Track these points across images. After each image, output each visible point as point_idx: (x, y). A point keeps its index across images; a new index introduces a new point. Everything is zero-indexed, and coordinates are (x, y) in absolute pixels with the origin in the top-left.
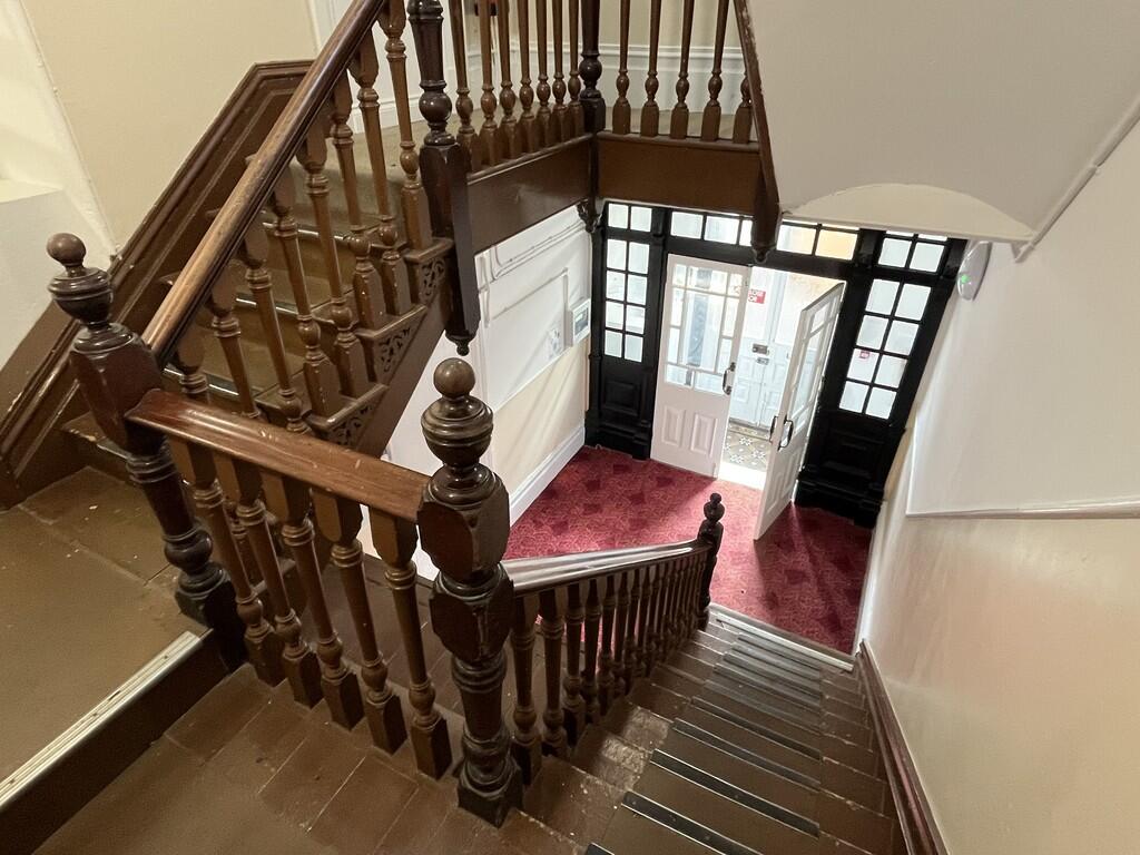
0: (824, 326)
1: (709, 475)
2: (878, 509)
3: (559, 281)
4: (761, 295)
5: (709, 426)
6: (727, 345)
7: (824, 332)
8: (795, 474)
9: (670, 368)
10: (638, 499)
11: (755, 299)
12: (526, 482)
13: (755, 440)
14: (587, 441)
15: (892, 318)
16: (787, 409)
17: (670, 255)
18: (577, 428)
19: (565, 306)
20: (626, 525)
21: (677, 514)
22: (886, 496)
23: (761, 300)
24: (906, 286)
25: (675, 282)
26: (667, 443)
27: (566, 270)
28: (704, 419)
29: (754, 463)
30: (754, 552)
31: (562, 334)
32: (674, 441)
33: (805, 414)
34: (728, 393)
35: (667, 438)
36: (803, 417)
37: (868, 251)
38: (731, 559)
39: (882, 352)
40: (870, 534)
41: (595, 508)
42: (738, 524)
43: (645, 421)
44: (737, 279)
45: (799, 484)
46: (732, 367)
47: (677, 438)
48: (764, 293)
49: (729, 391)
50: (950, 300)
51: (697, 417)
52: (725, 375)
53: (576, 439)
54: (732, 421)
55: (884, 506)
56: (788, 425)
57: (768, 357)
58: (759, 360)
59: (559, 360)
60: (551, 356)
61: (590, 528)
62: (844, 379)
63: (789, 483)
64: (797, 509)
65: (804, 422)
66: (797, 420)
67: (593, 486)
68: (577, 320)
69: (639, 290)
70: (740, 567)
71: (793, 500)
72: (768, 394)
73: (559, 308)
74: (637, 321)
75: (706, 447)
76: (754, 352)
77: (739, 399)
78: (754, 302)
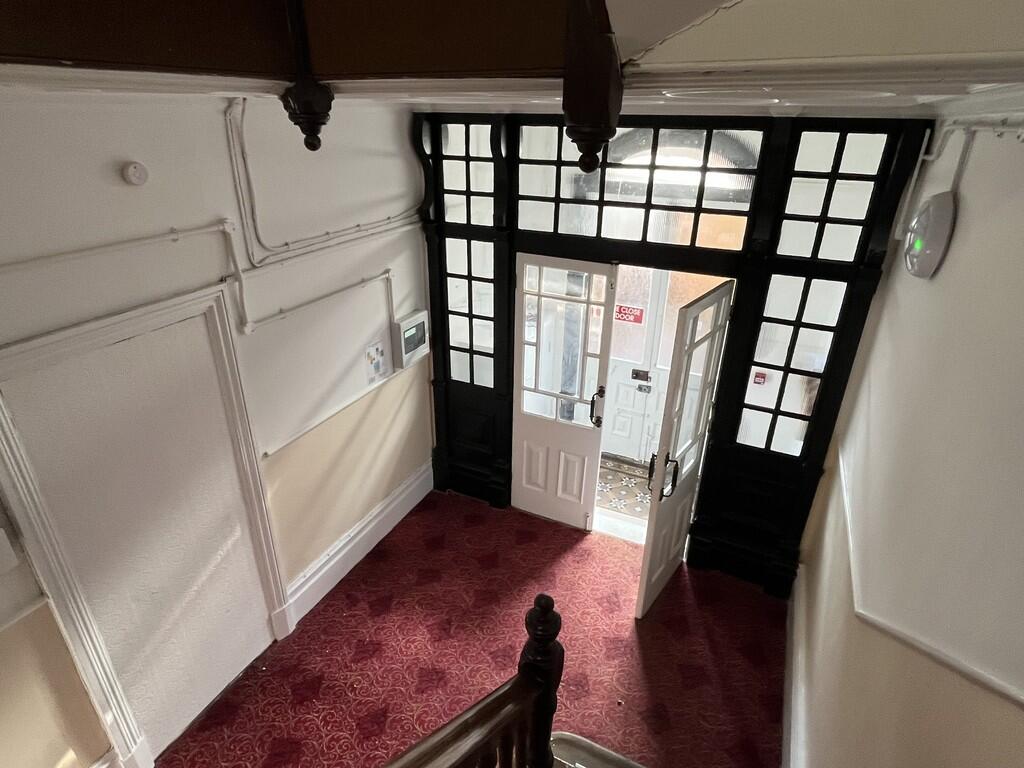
0: (711, 335)
1: (580, 526)
2: (794, 574)
3: (378, 286)
4: (638, 313)
5: (577, 466)
6: (593, 365)
7: (713, 341)
8: (685, 526)
9: (527, 395)
10: (489, 561)
11: (632, 318)
12: (339, 544)
13: (638, 480)
14: (437, 485)
15: (798, 324)
16: (668, 446)
17: (518, 254)
18: (424, 467)
19: (391, 317)
20: (469, 600)
21: (538, 582)
22: (804, 555)
23: (638, 319)
24: (815, 282)
25: (526, 288)
26: (529, 486)
27: (387, 271)
28: (571, 458)
29: (638, 509)
30: (635, 637)
31: (388, 353)
32: (538, 486)
33: (693, 450)
34: (599, 426)
35: (530, 481)
36: (690, 454)
37: (763, 236)
38: (604, 650)
39: (787, 369)
40: (786, 606)
41: (430, 575)
42: (616, 595)
43: (500, 460)
44: (600, 281)
45: (691, 540)
46: (601, 392)
47: (541, 481)
48: (642, 311)
49: (598, 422)
50: (875, 296)
51: (562, 454)
52: (593, 403)
53: (420, 482)
54: (605, 457)
55: (801, 569)
56: (670, 466)
57: (649, 384)
58: (640, 388)
59: (383, 385)
60: (372, 380)
61: (420, 605)
62: (740, 405)
63: (678, 540)
64: (690, 572)
65: (693, 461)
66: (683, 460)
67: (435, 544)
68: (407, 335)
69: (485, 300)
70: (616, 662)
71: (685, 560)
72: (652, 426)
73: (381, 318)
74: (485, 338)
75: (576, 491)
76: (634, 378)
77: (615, 432)
78: (630, 321)
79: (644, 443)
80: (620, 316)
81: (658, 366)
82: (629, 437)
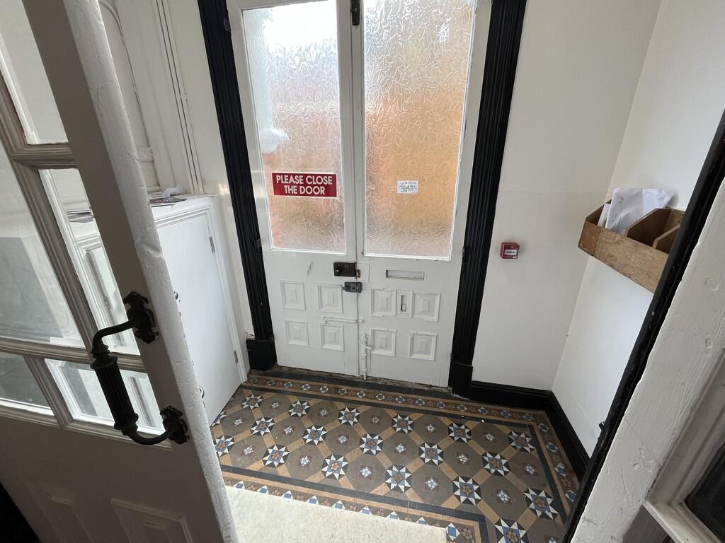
4: (329, 182)
23: (330, 191)
48: (334, 177)
57: (359, 280)
58: (348, 287)
72: (369, 334)
76: (337, 274)
77: (327, 346)
78: (319, 195)
79: (363, 354)
80: (305, 190)
81: (367, 254)
82: (344, 351)
